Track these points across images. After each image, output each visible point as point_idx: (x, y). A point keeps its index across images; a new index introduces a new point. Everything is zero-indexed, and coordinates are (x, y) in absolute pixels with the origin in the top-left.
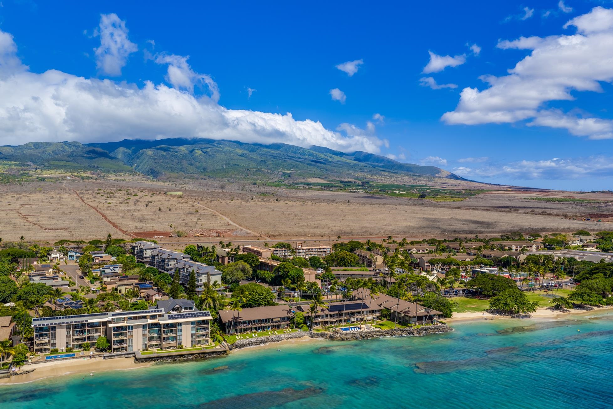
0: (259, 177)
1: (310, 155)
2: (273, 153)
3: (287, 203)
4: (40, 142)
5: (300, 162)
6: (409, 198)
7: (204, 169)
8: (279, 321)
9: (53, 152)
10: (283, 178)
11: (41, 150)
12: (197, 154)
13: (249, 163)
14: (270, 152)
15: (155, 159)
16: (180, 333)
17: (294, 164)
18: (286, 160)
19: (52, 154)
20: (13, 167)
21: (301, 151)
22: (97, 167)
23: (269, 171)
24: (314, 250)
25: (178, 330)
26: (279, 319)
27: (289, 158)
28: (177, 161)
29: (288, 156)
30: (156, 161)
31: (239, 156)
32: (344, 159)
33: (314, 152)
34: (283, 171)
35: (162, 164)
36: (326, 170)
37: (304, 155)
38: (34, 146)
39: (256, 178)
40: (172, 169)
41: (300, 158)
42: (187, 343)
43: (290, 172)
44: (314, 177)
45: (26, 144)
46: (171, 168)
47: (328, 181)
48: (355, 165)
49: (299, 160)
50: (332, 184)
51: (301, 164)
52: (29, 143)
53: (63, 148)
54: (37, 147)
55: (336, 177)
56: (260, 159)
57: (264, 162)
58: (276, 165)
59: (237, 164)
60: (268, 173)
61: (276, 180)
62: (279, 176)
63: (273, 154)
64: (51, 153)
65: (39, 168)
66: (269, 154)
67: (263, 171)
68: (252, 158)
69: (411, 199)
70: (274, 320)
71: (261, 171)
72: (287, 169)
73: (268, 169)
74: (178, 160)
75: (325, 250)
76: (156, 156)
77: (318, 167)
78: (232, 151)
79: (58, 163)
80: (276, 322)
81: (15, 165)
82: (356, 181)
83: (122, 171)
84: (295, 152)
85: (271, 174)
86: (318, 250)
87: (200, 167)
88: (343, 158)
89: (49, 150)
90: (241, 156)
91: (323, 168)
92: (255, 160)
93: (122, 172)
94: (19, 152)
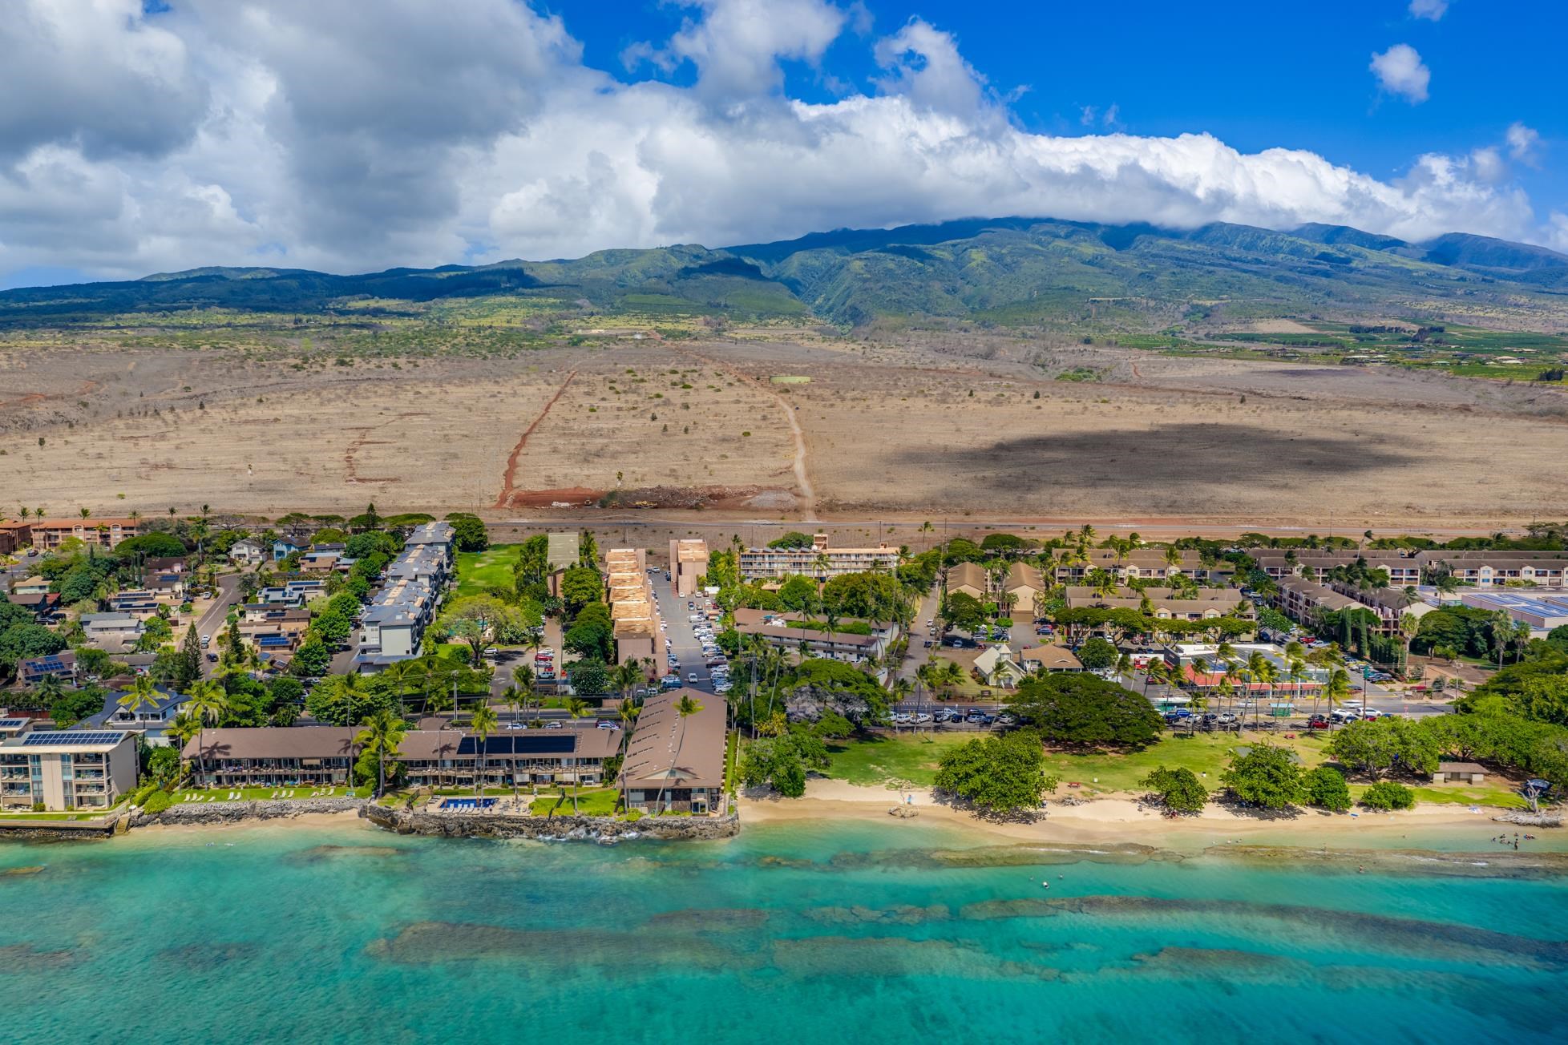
0: (1118, 321)
1: (1293, 252)
2: (1184, 251)
3: (1039, 408)
4: (618, 250)
5: (1256, 273)
6: (1505, 380)
7: (983, 302)
8: (318, 767)
9: (644, 272)
10: (1186, 321)
11: (617, 270)
12: (973, 264)
13: (1106, 281)
14: (1173, 249)
15: (865, 281)
16: (36, 778)
17: (1235, 280)
18: (1212, 268)
19: (640, 276)
20: (547, 312)
21: (1267, 241)
22: (726, 306)
23: (1152, 303)
24: (853, 558)
25: (34, 769)
26: (317, 762)
27: (1225, 262)
28: (917, 283)
29: (1225, 257)
30: (867, 285)
31: (1084, 262)
32: (1397, 260)
33: (1307, 243)
34: (1195, 302)
35: (880, 292)
36: (1329, 294)
37: (1276, 251)
38: (607, 260)
39: (1109, 323)
40: (900, 306)
41: (1258, 261)
42: (55, 801)
43: (1214, 303)
44: (1276, 317)
45: (591, 256)
46: (899, 302)
47: (1315, 327)
48: (1431, 274)
49: (1254, 267)
50: (1326, 336)
51: (1254, 279)
52: (596, 254)
53: (664, 261)
54: (613, 260)
55: (1346, 316)
56: (1139, 270)
57: (1149, 277)
58: (1179, 284)
59: (1070, 285)
60: (1148, 308)
61: (1164, 327)
62: (1176, 315)
63: (1180, 255)
64: (638, 274)
65: (598, 313)
66: (1169, 254)
67: (1133, 302)
68: (1115, 268)
69: (1509, 384)
70: (305, 762)
71: (1128, 305)
72: (1209, 296)
73: (1151, 297)
74: (922, 281)
75: (884, 559)
76: (869, 272)
77: (1307, 285)
78: (1068, 249)
79: (642, 298)
80: (311, 767)
81: (553, 306)
82: (1403, 325)
83: (776, 315)
84: (1249, 247)
85: (1155, 309)
86: (866, 558)
87: (974, 297)
88: (1396, 257)
89: (636, 268)
90: (1090, 263)
91: (1320, 290)
92: (1122, 274)
93: (774, 318)
94: (573, 274)
